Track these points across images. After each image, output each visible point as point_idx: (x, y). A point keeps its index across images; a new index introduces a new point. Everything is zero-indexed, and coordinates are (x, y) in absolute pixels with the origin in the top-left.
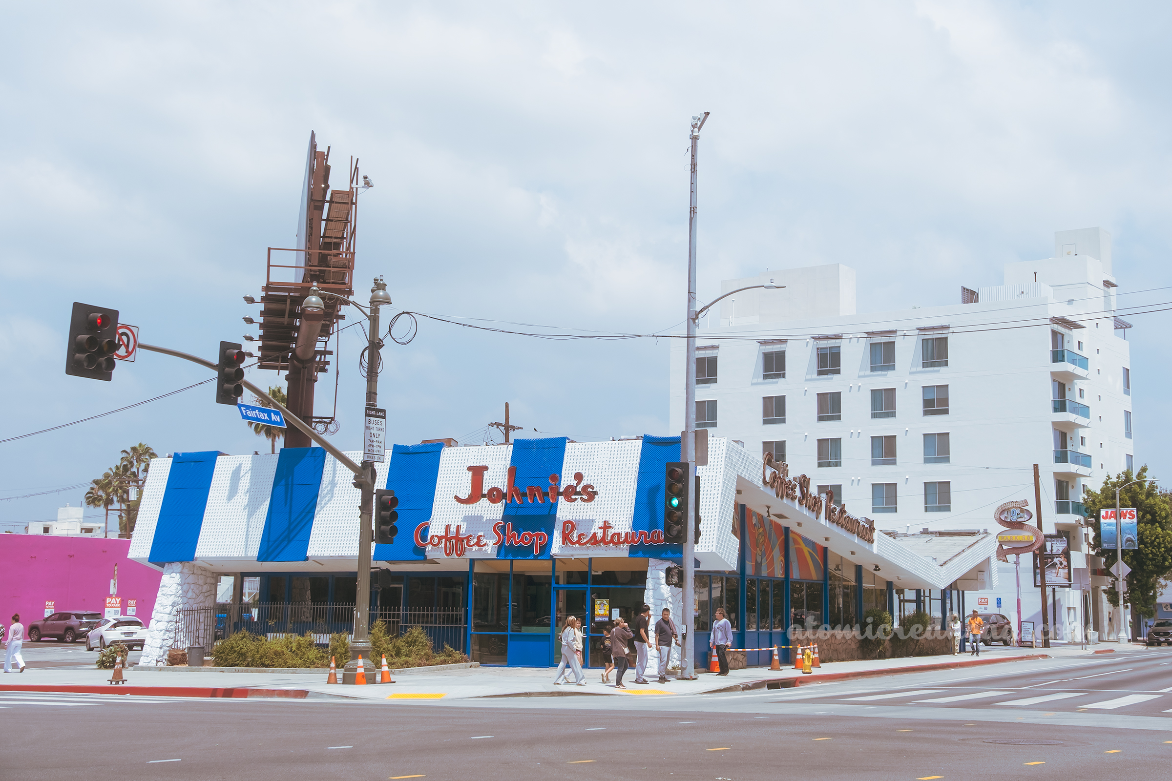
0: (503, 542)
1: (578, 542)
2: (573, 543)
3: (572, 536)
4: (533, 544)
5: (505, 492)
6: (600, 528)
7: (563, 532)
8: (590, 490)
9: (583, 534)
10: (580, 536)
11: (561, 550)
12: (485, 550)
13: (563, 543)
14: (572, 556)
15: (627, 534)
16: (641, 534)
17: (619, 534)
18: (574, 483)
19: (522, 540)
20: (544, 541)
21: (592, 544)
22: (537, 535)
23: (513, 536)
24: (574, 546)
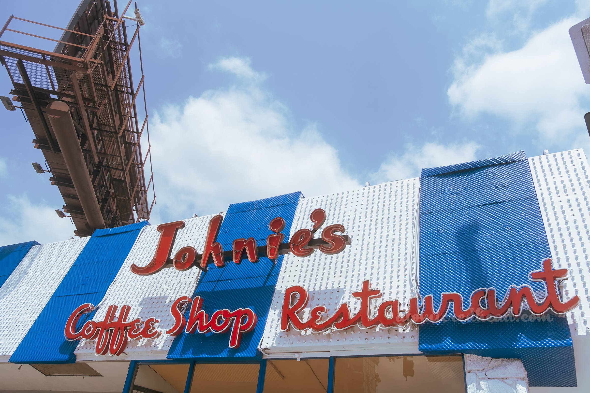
0: (183, 327)
1: (310, 324)
2: (302, 326)
3: (301, 313)
4: (229, 330)
5: (201, 252)
6: (356, 295)
7: (285, 307)
8: (338, 233)
9: (322, 309)
10: (314, 314)
11: (278, 343)
12: (155, 345)
13: (283, 327)
14: (297, 353)
15: (413, 302)
16: (448, 299)
17: (395, 304)
18: (310, 226)
19: (212, 324)
20: (249, 324)
21: (338, 326)
22: (238, 314)
23: (200, 317)
24: (303, 333)
